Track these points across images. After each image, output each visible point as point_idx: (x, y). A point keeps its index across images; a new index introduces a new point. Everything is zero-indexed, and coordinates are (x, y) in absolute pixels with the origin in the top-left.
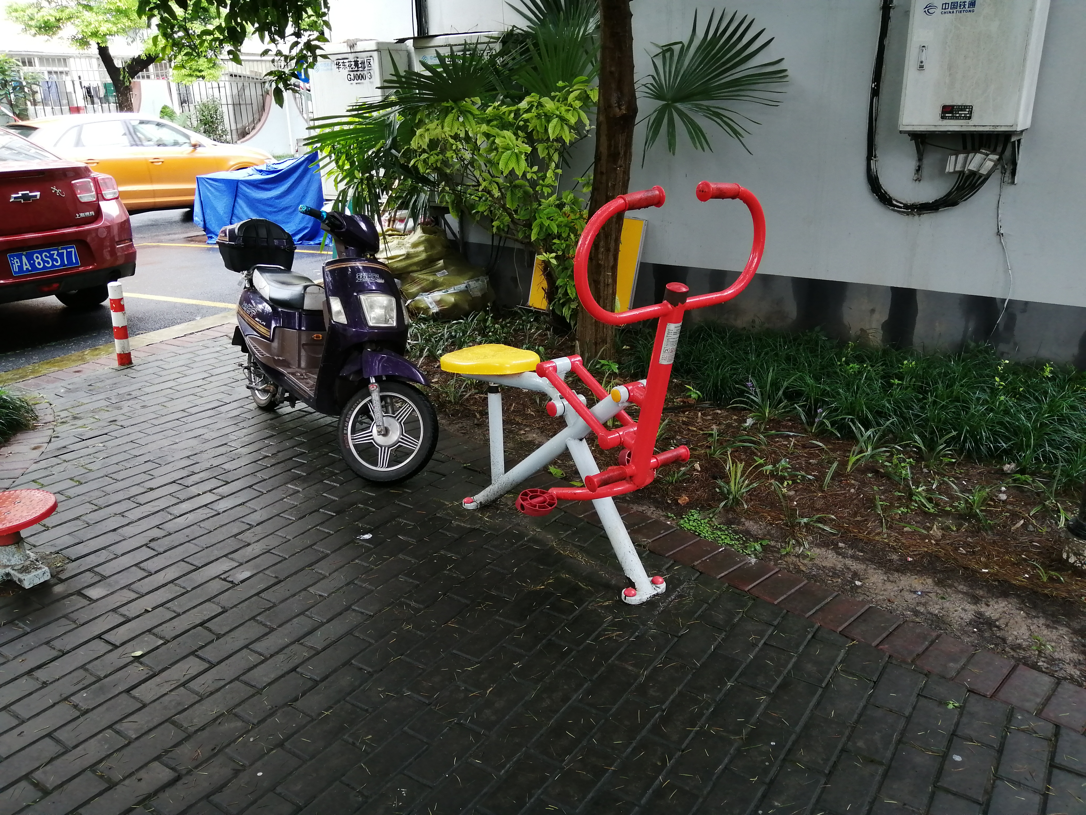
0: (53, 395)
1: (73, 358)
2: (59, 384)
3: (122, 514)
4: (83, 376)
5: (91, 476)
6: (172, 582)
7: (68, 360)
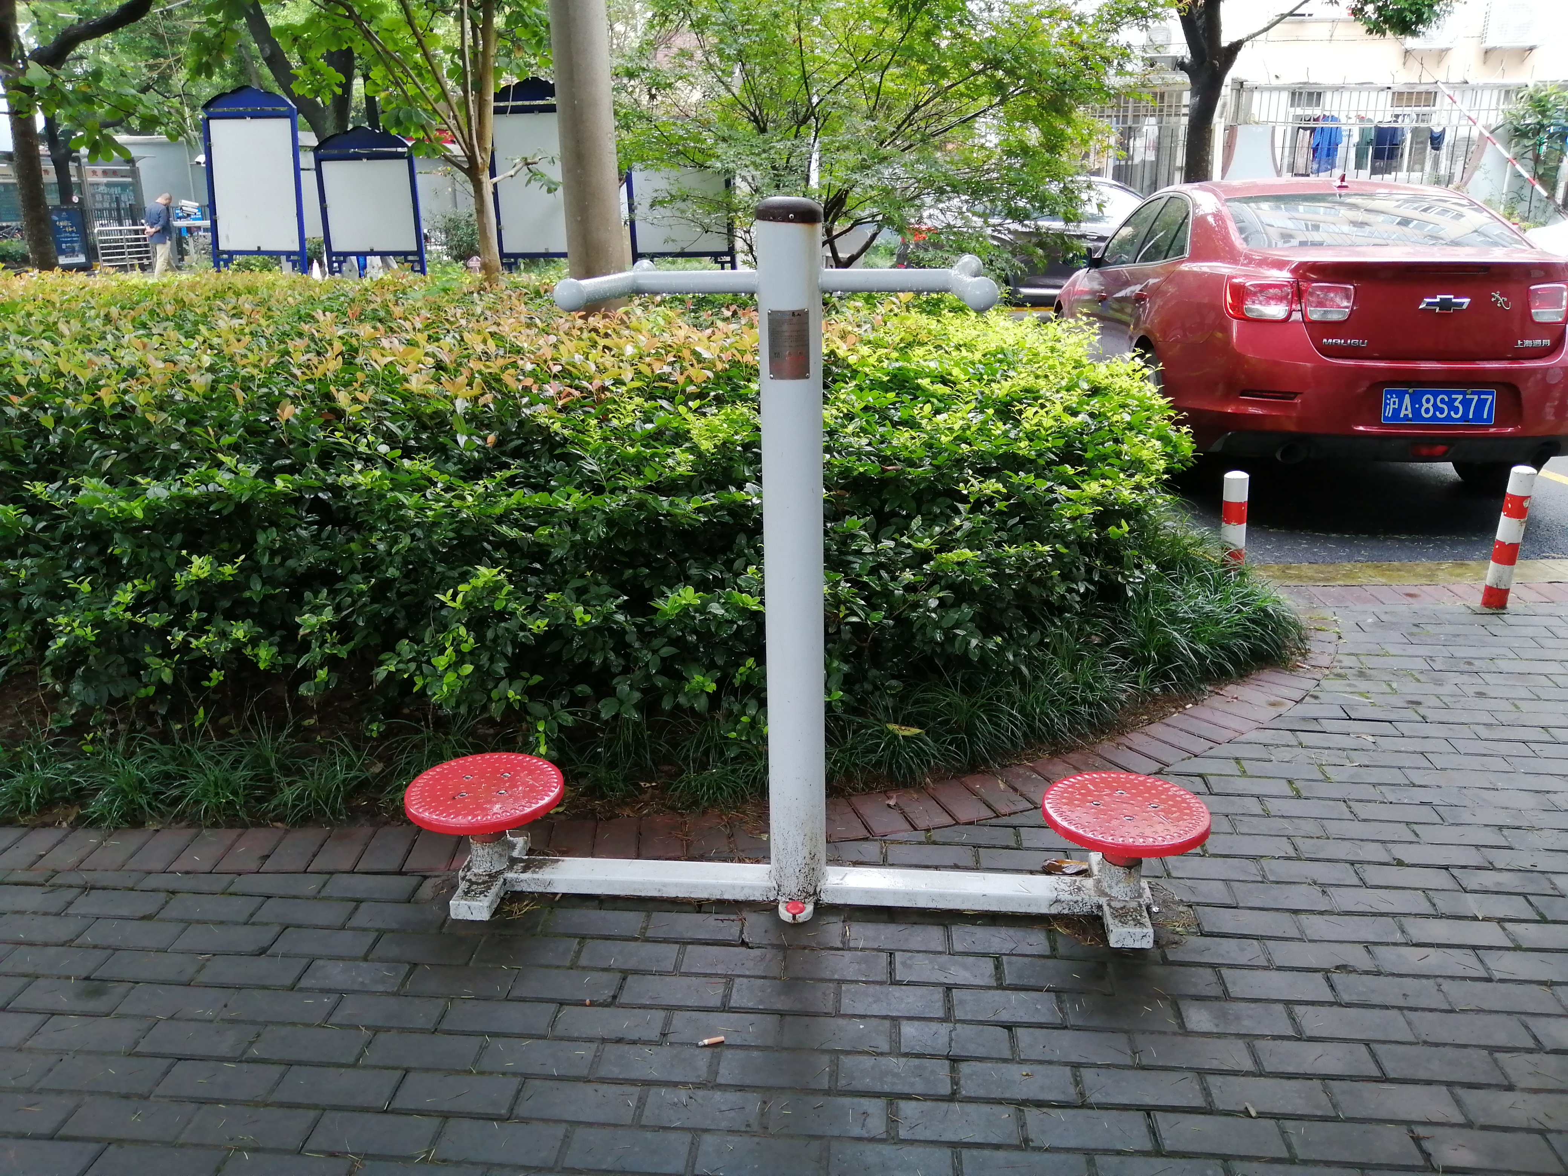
0: (1352, 623)
1: (1419, 570)
2: (1371, 608)
3: (1324, 888)
4: (1416, 605)
5: (1323, 790)
6: (1324, 1078)
7: (1408, 572)
